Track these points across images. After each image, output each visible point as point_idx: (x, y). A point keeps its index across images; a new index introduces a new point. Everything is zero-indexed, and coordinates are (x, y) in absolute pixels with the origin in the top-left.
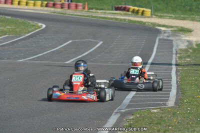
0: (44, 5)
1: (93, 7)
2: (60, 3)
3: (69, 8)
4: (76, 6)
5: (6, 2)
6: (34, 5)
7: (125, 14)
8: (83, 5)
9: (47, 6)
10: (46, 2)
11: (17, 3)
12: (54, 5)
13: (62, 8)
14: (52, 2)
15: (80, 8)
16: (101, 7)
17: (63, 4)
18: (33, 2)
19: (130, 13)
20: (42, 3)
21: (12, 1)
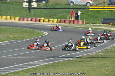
0: (59, 21)
1: (90, 22)
2: (68, 20)
3: (73, 23)
4: (78, 22)
5: (36, 20)
6: (53, 21)
7: (107, 26)
8: (82, 21)
9: (60, 22)
10: (60, 20)
11: (43, 20)
12: (65, 21)
13: (69, 23)
14: (63, 20)
15: (80, 23)
16: (94, 22)
17: (70, 20)
18: (52, 20)
19: (110, 25)
20: (58, 20)
21: (40, 19)
